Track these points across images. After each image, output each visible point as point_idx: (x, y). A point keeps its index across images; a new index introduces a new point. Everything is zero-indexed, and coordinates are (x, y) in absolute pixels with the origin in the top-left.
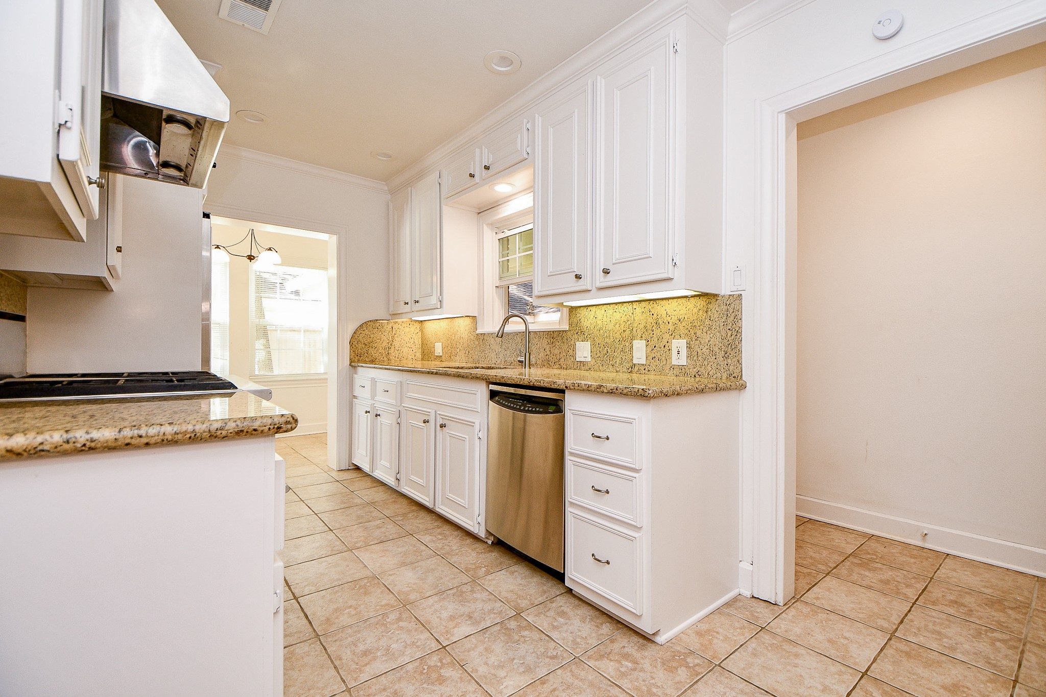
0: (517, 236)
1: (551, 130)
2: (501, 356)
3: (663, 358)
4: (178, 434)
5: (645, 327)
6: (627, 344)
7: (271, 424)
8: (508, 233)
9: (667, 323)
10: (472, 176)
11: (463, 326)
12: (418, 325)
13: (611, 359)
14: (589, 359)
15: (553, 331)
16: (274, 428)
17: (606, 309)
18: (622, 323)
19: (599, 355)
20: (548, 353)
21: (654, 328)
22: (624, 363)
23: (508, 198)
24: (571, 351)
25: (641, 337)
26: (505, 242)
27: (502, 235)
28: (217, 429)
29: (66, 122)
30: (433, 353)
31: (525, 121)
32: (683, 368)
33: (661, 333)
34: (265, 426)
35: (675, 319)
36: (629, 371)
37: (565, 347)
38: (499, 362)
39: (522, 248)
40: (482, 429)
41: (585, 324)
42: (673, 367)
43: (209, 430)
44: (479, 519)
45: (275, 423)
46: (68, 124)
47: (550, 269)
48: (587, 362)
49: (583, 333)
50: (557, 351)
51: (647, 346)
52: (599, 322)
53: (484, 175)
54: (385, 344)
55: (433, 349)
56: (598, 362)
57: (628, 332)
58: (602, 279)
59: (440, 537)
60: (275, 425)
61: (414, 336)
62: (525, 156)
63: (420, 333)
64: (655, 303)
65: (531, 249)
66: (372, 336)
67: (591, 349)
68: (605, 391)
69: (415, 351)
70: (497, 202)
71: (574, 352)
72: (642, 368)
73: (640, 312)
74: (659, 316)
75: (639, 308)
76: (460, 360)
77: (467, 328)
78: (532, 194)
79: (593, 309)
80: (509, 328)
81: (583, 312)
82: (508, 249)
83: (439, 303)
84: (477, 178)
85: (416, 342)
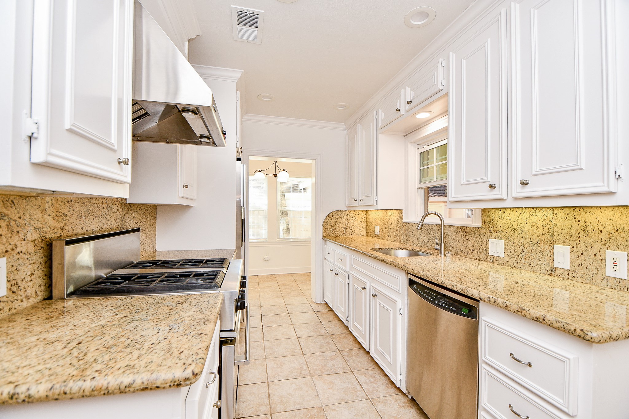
0: (435, 150)
1: (464, 62)
2: (421, 241)
3: (593, 267)
4: (94, 391)
5: (569, 233)
6: (546, 247)
7: (171, 382)
8: (427, 148)
9: (598, 231)
10: (398, 110)
11: (393, 216)
12: (364, 213)
13: (527, 259)
14: (503, 255)
15: (466, 227)
16: (174, 385)
17: (522, 212)
18: (539, 226)
19: (513, 252)
20: (462, 244)
21: (580, 235)
22: (543, 265)
23: (427, 122)
24: (484, 246)
25: (564, 242)
26: (425, 155)
27: (423, 150)
28: (126, 386)
29: (33, 133)
30: (373, 232)
31: (441, 60)
32: (621, 281)
33: (590, 241)
34: (166, 383)
35: (609, 229)
36: (549, 273)
37: (478, 241)
38: (419, 245)
39: (439, 158)
40: (402, 307)
41: (498, 223)
42: (606, 279)
43: (119, 388)
44: (401, 377)
45: (175, 380)
46: (35, 135)
47: (464, 179)
48: (501, 257)
49: (496, 231)
50: (470, 244)
51: (571, 252)
52: (513, 223)
53: (407, 108)
54: (343, 226)
55: (373, 230)
56: (513, 259)
57: (547, 236)
58: (519, 190)
59: (372, 380)
60: (175, 382)
61: (362, 220)
62: (441, 87)
63: (365, 218)
64: (582, 210)
65: (446, 159)
66: (335, 221)
67: (505, 247)
68: (528, 316)
69: (362, 230)
70: (419, 125)
71: (487, 247)
72: (565, 273)
73: (563, 217)
74: (588, 223)
75: (561, 215)
76: (391, 239)
77: (396, 218)
78: (447, 117)
79: (507, 211)
80: (427, 221)
81: (497, 213)
82: (428, 159)
83: (375, 201)
84: (402, 112)
85: (363, 224)
